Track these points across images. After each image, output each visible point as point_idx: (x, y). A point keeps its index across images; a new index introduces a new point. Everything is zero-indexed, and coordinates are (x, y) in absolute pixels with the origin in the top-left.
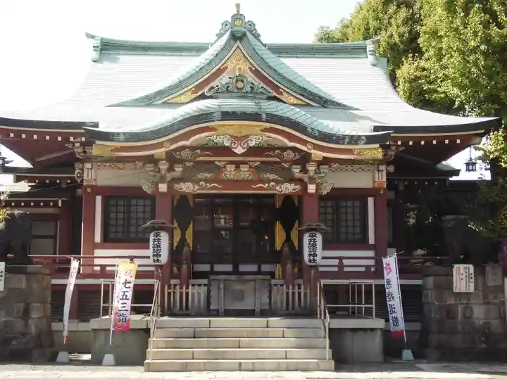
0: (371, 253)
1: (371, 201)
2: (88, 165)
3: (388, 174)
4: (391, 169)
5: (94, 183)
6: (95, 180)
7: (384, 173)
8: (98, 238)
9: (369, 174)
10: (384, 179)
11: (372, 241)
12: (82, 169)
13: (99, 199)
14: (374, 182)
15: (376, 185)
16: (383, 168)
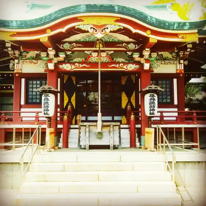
0: (176, 110)
1: (175, 80)
2: (16, 61)
3: (185, 65)
4: (186, 63)
5: (20, 71)
6: (21, 69)
7: (183, 65)
8: (23, 103)
9: (174, 66)
10: (183, 68)
11: (176, 103)
12: (14, 64)
13: (23, 80)
14: (177, 70)
15: (178, 72)
16: (182, 61)
